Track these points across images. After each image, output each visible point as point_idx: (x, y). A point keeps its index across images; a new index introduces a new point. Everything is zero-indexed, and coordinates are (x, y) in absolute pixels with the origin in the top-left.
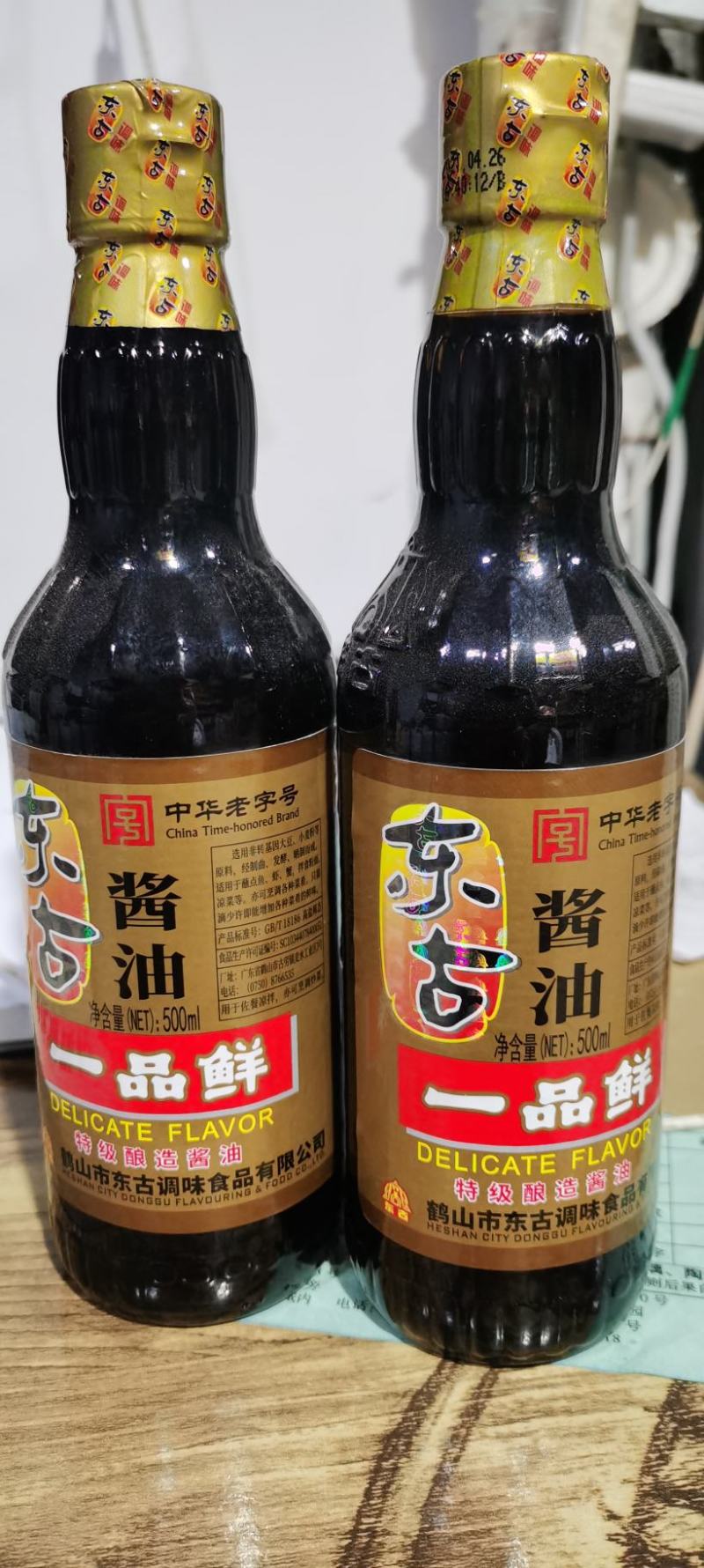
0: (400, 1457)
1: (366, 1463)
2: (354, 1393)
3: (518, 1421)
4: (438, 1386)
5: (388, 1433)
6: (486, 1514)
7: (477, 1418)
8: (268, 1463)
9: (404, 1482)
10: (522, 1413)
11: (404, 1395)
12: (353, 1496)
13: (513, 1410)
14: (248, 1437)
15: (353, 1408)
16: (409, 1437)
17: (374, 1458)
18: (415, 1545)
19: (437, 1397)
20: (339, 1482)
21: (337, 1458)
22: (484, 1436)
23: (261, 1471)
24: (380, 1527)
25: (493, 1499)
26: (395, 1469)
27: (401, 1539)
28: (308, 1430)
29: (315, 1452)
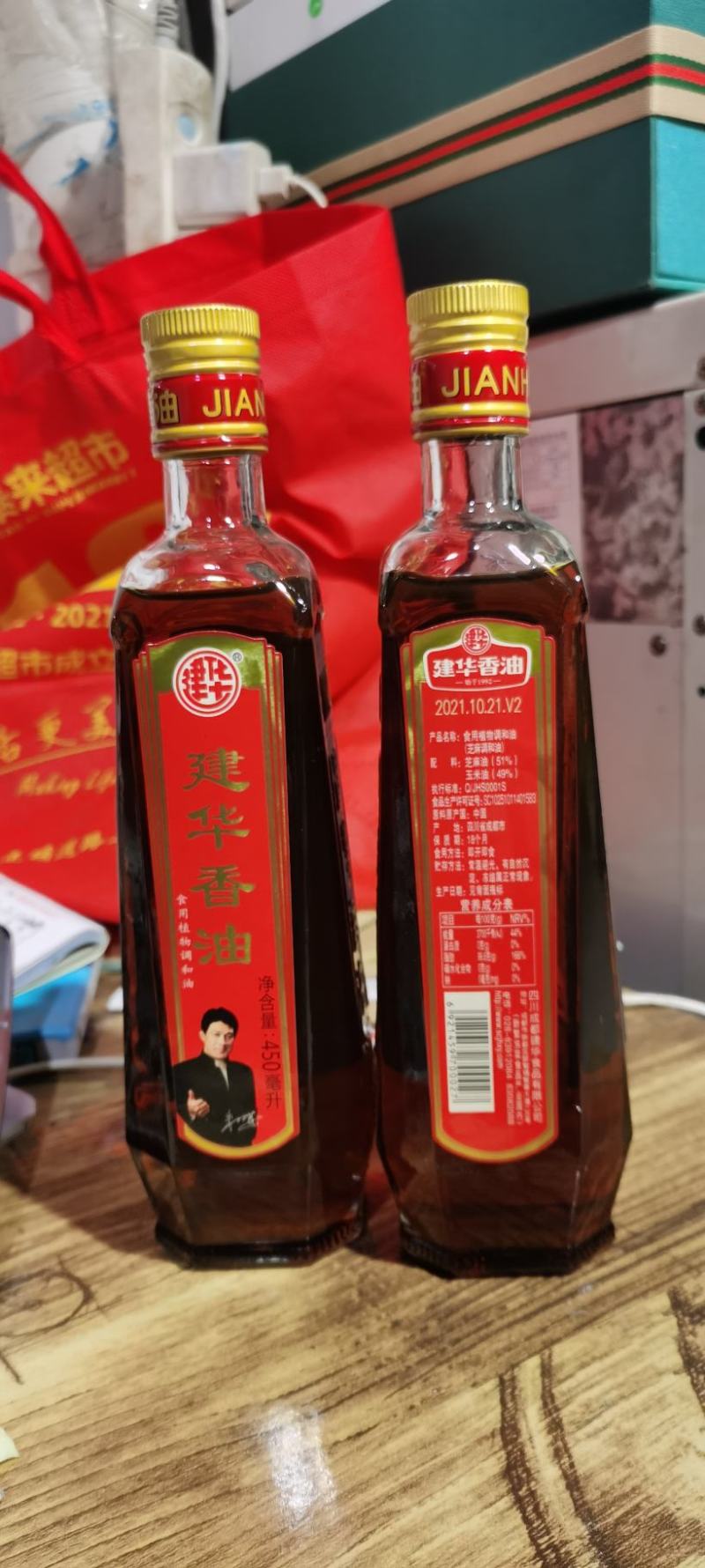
0: (528, 1483)
1: (506, 1499)
2: (451, 1451)
3: (594, 1418)
4: (513, 1418)
5: (504, 1469)
6: (625, 1496)
7: (562, 1430)
8: (427, 1534)
9: (547, 1500)
10: (591, 1412)
11: (493, 1435)
12: (516, 1528)
13: (584, 1413)
14: (393, 1520)
15: (460, 1462)
16: (523, 1464)
17: (508, 1492)
18: (593, 1542)
19: (519, 1426)
20: (496, 1522)
21: (479, 1505)
22: (578, 1441)
23: (426, 1542)
24: (556, 1540)
25: (622, 1482)
26: (532, 1493)
27: (578, 1542)
28: (439, 1494)
29: (458, 1508)
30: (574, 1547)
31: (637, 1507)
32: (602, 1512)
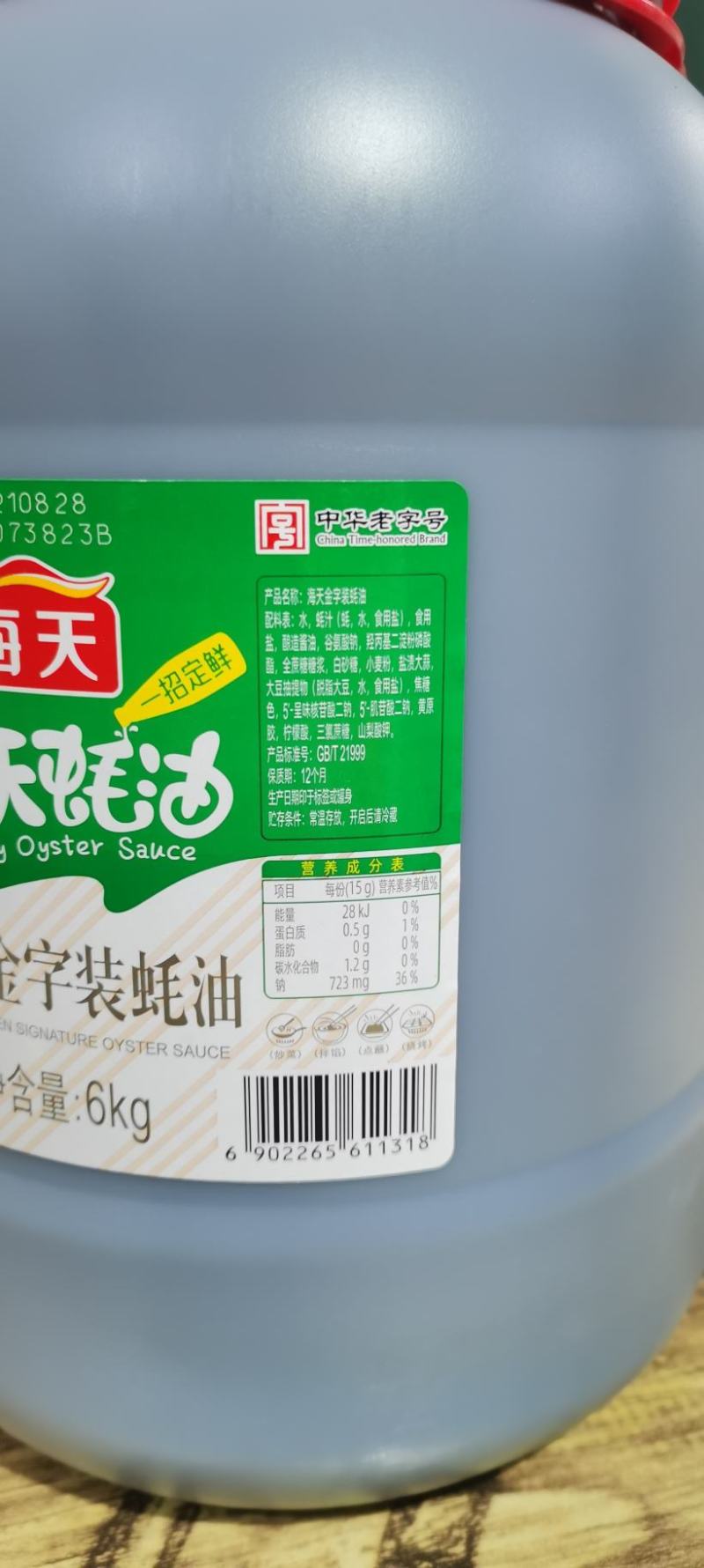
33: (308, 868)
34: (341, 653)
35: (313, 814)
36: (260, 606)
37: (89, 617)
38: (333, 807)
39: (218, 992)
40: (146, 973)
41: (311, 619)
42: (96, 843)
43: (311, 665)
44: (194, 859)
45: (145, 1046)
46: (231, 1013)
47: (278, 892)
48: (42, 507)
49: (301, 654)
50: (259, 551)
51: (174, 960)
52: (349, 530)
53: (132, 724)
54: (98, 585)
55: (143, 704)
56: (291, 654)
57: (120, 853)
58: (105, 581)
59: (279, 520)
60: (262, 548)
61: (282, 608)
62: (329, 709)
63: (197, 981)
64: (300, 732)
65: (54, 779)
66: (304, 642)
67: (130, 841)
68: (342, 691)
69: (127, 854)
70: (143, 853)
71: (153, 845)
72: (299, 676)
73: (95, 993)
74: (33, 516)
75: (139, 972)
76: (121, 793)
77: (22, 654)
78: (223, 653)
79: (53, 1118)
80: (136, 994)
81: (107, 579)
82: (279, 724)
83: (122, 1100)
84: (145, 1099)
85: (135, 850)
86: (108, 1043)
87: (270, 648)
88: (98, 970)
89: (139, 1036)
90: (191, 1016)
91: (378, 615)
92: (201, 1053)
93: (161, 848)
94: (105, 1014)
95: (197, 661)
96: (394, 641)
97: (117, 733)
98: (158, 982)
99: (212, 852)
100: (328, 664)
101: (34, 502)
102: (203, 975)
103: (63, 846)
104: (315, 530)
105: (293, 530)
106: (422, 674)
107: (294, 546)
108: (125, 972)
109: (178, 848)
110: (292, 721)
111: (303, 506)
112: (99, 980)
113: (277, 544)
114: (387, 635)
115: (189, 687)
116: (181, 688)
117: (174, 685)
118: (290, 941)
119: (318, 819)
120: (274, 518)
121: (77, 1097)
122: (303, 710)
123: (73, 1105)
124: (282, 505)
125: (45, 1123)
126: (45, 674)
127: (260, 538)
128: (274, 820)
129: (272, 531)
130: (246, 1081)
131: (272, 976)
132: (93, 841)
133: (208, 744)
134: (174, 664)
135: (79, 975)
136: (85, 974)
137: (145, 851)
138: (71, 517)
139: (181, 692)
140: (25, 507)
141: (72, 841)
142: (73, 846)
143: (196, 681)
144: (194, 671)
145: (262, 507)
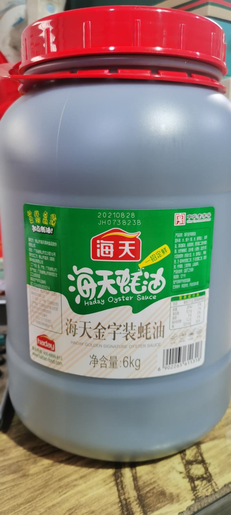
0: (121, 478)
29: (97, 485)
30: (132, 499)
31: (154, 488)
32: (143, 489)
33: (180, 298)
34: (190, 247)
35: (182, 285)
36: (174, 237)
37: (134, 242)
38: (186, 283)
39: (159, 330)
40: (142, 328)
41: (185, 240)
42: (131, 297)
43: (184, 250)
44: (155, 298)
45: (140, 346)
46: (162, 335)
47: (174, 304)
48: (123, 216)
49: (182, 248)
50: (175, 225)
51: (149, 323)
52: (193, 219)
53: (143, 267)
54: (137, 235)
55: (146, 262)
56: (180, 248)
57: (137, 299)
58: (138, 234)
59: (180, 218)
60: (176, 224)
61: (179, 238)
62: (187, 260)
63: (154, 328)
64: (181, 266)
65: (121, 282)
66: (183, 245)
67: (140, 296)
68: (190, 256)
69: (139, 299)
70: (143, 298)
71: (146, 296)
72: (181, 253)
73: (128, 334)
74: (120, 218)
75: (140, 328)
76: (139, 284)
77: (114, 252)
78: (166, 249)
79: (113, 367)
80: (139, 333)
81: (139, 233)
82: (177, 265)
83: (133, 360)
84: (139, 359)
85: (141, 298)
86: (130, 347)
87: (176, 247)
88: (129, 328)
89: (139, 343)
90: (152, 337)
91: (198, 238)
92: (154, 345)
93: (148, 297)
94: (130, 339)
95: (160, 251)
96: (200, 243)
97: (139, 270)
98: (145, 329)
99: (160, 296)
100: (187, 250)
101: (121, 215)
102: (156, 327)
103: (122, 299)
104: (187, 219)
105: (182, 220)
106: (204, 250)
107: (182, 223)
108: (136, 328)
109: (152, 296)
110: (180, 264)
111: (184, 214)
112: (129, 331)
113: (179, 223)
114: (199, 242)
115: (157, 257)
116: (155, 258)
117: (154, 257)
118: (176, 316)
119: (183, 286)
120: (179, 217)
121: (121, 361)
122: (182, 261)
123: (119, 363)
124: (180, 214)
125: (111, 369)
126: (120, 257)
127: (175, 222)
128: (174, 287)
129: (178, 220)
130: (164, 351)
131: (171, 324)
132: (130, 297)
133: (161, 271)
134: (154, 252)
135: (124, 330)
136: (125, 330)
137: (144, 298)
138: (130, 218)
139: (155, 259)
140: (118, 216)
141: (125, 297)
142: (125, 299)
143: (159, 256)
144: (159, 254)
145: (176, 215)
